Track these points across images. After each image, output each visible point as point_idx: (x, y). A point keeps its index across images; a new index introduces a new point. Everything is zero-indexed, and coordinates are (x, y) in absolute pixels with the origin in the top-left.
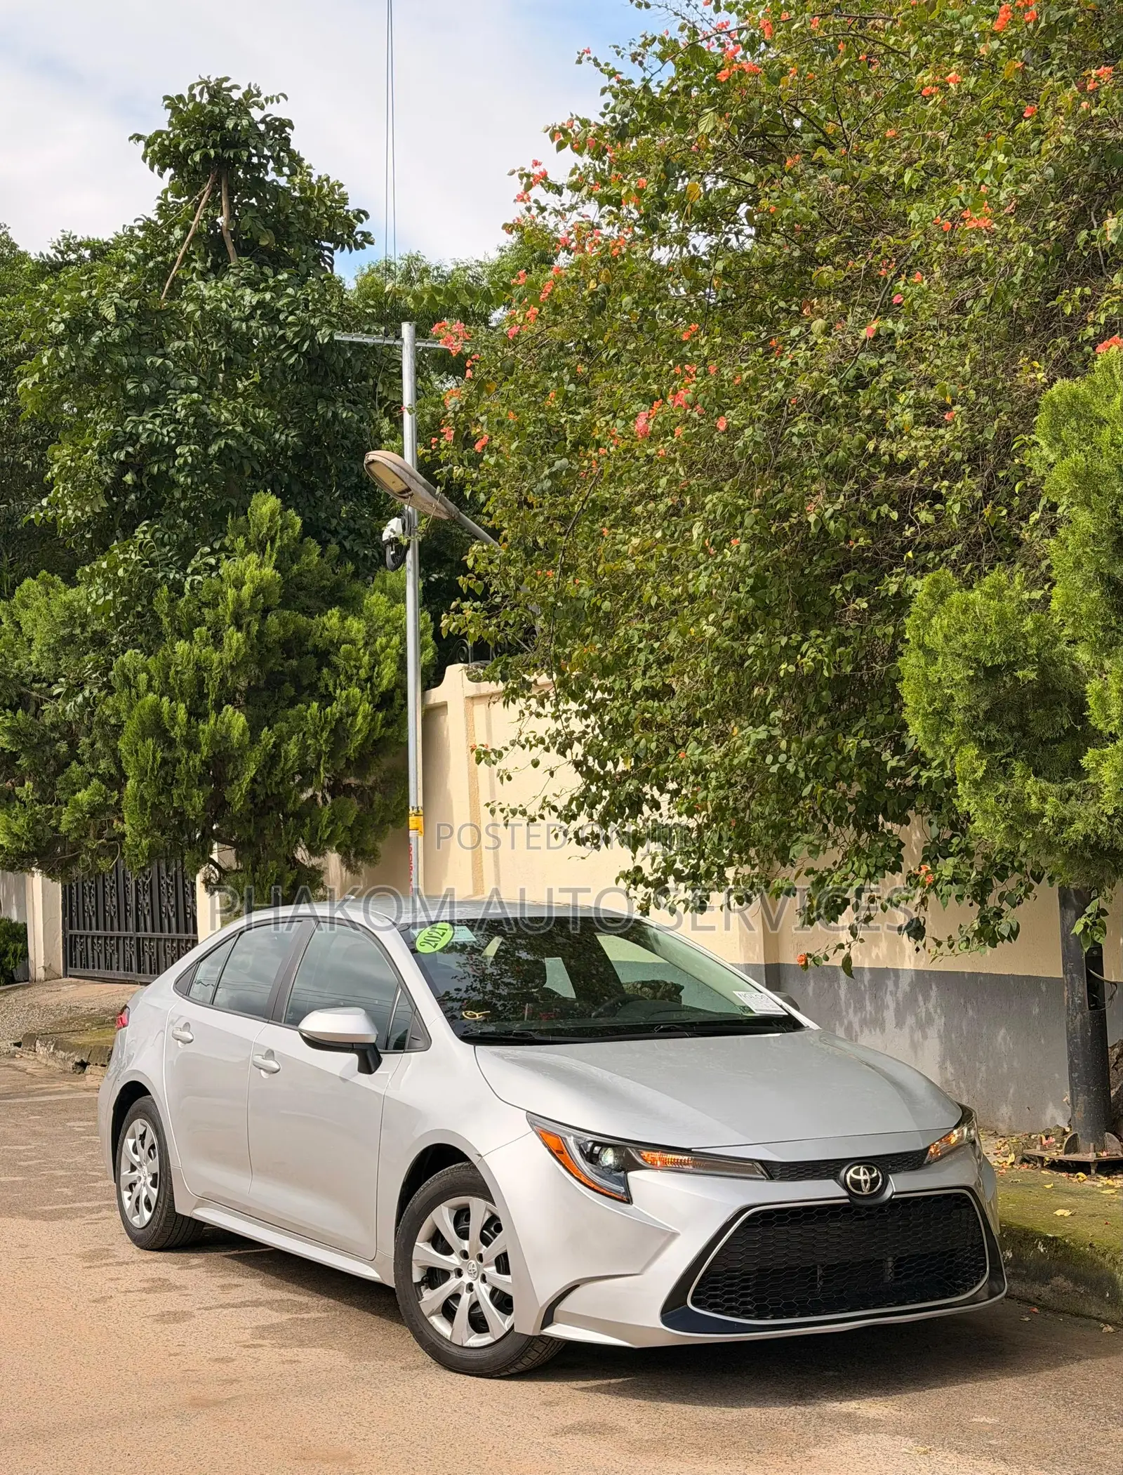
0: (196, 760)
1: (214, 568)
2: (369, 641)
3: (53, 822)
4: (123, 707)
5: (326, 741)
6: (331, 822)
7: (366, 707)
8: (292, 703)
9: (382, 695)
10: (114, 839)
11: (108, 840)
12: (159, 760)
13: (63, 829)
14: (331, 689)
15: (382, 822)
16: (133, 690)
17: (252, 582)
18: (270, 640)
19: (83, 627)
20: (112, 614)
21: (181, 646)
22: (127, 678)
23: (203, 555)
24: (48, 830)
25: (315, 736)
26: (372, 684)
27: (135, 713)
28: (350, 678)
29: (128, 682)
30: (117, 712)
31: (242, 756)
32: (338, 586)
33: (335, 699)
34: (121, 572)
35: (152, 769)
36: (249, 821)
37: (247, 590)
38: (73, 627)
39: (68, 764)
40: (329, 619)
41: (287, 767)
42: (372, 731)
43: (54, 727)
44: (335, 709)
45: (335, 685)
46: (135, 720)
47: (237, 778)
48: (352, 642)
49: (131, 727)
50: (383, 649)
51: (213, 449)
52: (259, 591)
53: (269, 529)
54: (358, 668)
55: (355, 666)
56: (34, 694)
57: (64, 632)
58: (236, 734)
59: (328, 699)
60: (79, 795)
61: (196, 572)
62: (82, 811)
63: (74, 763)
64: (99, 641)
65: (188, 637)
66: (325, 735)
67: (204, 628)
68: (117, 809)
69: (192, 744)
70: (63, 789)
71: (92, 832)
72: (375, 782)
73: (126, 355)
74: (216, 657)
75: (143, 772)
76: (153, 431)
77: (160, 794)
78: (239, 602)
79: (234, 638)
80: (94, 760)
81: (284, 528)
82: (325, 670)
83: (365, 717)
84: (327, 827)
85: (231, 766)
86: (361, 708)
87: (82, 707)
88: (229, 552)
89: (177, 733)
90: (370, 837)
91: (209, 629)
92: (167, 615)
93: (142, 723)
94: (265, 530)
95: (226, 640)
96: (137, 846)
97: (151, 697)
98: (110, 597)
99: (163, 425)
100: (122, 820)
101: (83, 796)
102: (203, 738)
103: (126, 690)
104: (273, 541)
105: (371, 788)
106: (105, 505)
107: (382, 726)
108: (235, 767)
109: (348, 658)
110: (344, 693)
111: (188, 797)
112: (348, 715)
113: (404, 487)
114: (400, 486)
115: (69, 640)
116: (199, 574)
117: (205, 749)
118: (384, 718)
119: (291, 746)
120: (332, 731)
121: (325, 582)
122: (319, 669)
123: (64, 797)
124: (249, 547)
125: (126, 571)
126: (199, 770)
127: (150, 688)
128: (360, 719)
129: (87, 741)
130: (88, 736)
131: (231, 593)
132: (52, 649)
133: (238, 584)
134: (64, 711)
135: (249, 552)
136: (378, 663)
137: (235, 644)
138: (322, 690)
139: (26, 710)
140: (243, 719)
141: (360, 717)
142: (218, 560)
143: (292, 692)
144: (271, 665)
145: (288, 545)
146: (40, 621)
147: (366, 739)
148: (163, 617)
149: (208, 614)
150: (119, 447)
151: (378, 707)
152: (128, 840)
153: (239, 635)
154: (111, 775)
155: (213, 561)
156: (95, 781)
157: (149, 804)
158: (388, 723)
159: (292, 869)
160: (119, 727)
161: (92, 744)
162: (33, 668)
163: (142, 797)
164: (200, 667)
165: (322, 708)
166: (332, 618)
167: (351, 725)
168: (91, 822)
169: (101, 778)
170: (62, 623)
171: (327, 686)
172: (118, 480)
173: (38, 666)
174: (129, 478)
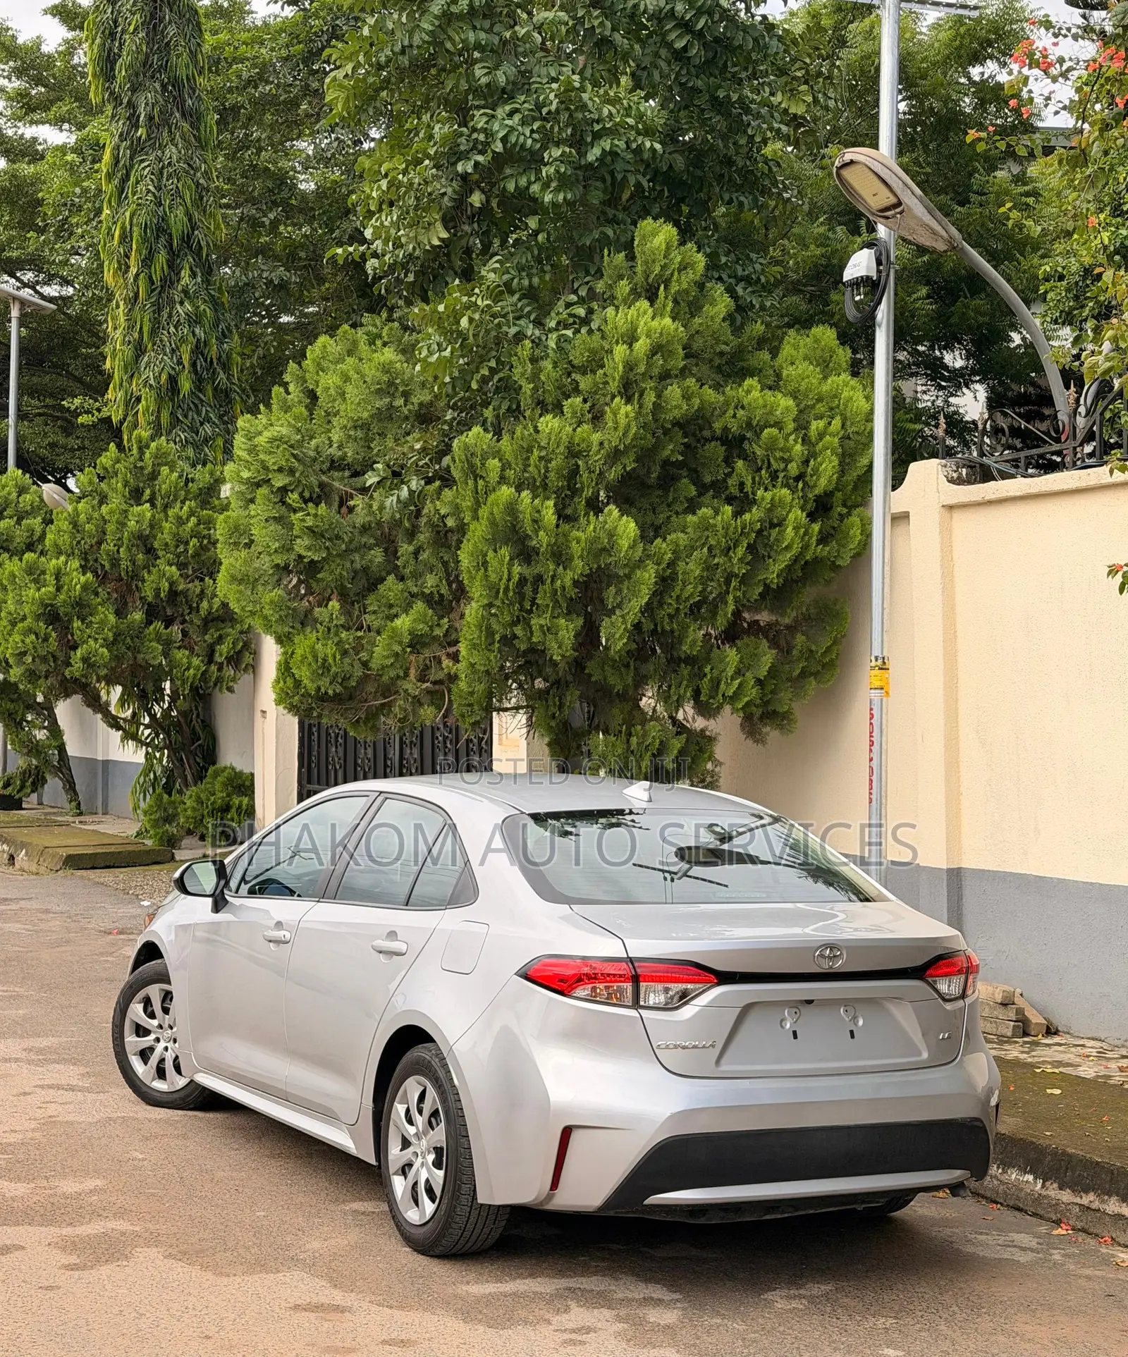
0: (568, 578)
1: (586, 321)
2: (802, 426)
3: (364, 655)
4: (467, 503)
5: (741, 560)
6: (738, 672)
7: (797, 515)
8: (692, 508)
9: (818, 499)
10: (440, 682)
11: (435, 683)
12: (516, 578)
13: (375, 664)
14: (748, 488)
15: (804, 674)
16: (481, 482)
17: (648, 336)
18: (669, 417)
19: (406, 395)
20: (447, 379)
21: (549, 423)
22: (472, 466)
23: (568, 305)
24: (357, 665)
25: (727, 551)
26: (806, 484)
27: (484, 512)
28: (774, 476)
29: (474, 473)
30: (457, 510)
31: (628, 577)
32: (739, 353)
33: (754, 502)
34: (464, 322)
35: (507, 589)
36: (627, 666)
37: (642, 346)
38: (393, 396)
39: (383, 580)
40: (748, 392)
41: (686, 594)
42: (805, 547)
43: (365, 529)
44: (753, 516)
45: (754, 482)
46: (484, 522)
47: (619, 606)
48: (778, 425)
49: (478, 531)
50: (821, 436)
51: (593, 154)
52: (656, 349)
53: (664, 267)
54: (787, 461)
55: (782, 459)
56: (336, 484)
57: (381, 403)
58: (624, 544)
59: (743, 502)
60: (398, 622)
61: (562, 324)
62: (400, 643)
63: (391, 578)
64: (425, 417)
65: (558, 409)
66: (740, 551)
67: (579, 400)
68: (450, 640)
69: (560, 556)
70: (374, 612)
71: (412, 672)
72: (796, 620)
73: (474, 28)
74: (596, 437)
75: (493, 590)
76: (512, 129)
77: (514, 623)
78: (630, 366)
79: (623, 411)
80: (417, 575)
81: (683, 268)
82: (740, 464)
83: (796, 529)
84: (733, 679)
85: (612, 589)
86: (791, 516)
87: (404, 504)
88: (609, 300)
89: (543, 540)
90: (785, 695)
91: (585, 401)
92: (529, 380)
93: (493, 523)
94: (657, 270)
95: (609, 415)
96: (472, 693)
97: (506, 492)
98: (447, 353)
99: (523, 123)
100: (455, 657)
101: (403, 623)
102: (576, 549)
103: (471, 482)
104: (667, 283)
105: (788, 627)
106: (445, 235)
107: (819, 542)
108: (619, 591)
109: (771, 447)
110: (768, 495)
111: (548, 630)
112: (773, 526)
113: (893, 200)
114: (885, 198)
115: (386, 415)
116: (566, 327)
117: (579, 564)
118: (820, 532)
119: (691, 566)
120: (749, 546)
121: (723, 347)
122: (728, 461)
123: (376, 624)
124: (635, 294)
125: (471, 320)
126: (572, 593)
127: (503, 480)
128: (790, 531)
129: (411, 549)
130: (410, 543)
131: (620, 351)
132: (364, 426)
133: (631, 339)
134: (382, 508)
135: (636, 300)
136: (813, 455)
137: (622, 421)
138: (734, 491)
139: (329, 504)
140: (633, 525)
141: (789, 529)
142: (590, 311)
143: (693, 491)
144: (667, 453)
145: (687, 292)
146: (349, 389)
147: (796, 560)
148: (523, 382)
149: (585, 383)
150: (463, 156)
151: (812, 516)
152: (463, 685)
153: (629, 408)
154: (441, 596)
155: (581, 312)
156: (419, 606)
157: (497, 637)
158: (823, 539)
159: (678, 733)
160: (462, 529)
161: (416, 553)
162: (333, 451)
163: (489, 627)
164: (574, 452)
165: (737, 514)
166: (752, 391)
167: (777, 540)
168: (412, 658)
169: (429, 600)
170: (379, 391)
171: (742, 484)
172: (460, 202)
173: (340, 447)
174: (476, 199)
